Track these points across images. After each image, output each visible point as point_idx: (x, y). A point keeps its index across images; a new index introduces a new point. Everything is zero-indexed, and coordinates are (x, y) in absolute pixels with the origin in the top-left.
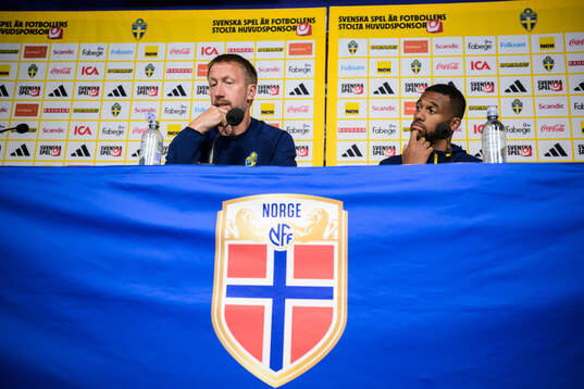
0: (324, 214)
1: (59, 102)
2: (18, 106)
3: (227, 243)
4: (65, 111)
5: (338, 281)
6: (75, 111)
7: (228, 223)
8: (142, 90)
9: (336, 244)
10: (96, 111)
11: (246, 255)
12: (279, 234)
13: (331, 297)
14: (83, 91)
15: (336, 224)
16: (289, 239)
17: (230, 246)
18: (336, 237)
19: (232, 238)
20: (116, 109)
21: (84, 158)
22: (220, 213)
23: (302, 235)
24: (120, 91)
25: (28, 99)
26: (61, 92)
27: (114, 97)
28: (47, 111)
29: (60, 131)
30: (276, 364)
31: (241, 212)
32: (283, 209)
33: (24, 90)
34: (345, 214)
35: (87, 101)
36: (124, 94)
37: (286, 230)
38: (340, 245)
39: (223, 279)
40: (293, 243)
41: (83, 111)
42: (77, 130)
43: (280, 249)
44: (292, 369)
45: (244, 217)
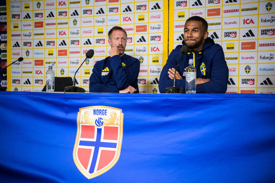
0: (115, 114)
1: (51, 20)
2: (36, 23)
3: (81, 125)
4: (54, 24)
5: (119, 141)
6: (58, 24)
7: (81, 117)
8: (85, 12)
9: (119, 126)
10: (67, 23)
11: (88, 129)
12: (99, 122)
13: (115, 147)
14: (61, 14)
15: (119, 118)
16: (102, 124)
17: (82, 126)
18: (119, 124)
19: (82, 123)
20: (75, 22)
21: (64, 46)
22: (79, 113)
23: (107, 122)
24: (76, 13)
25: (39, 19)
26: (51, 15)
27: (74, 16)
28: (47, 24)
29: (53, 34)
30: (91, 171)
31: (86, 113)
32: (100, 112)
33: (37, 15)
34: (123, 114)
35: (63, 19)
36: (78, 15)
37: (101, 121)
38: (120, 127)
39: (79, 138)
40: (104, 125)
41: (61, 24)
42: (60, 33)
43: (99, 128)
44: (97, 173)
45: (87, 115)
